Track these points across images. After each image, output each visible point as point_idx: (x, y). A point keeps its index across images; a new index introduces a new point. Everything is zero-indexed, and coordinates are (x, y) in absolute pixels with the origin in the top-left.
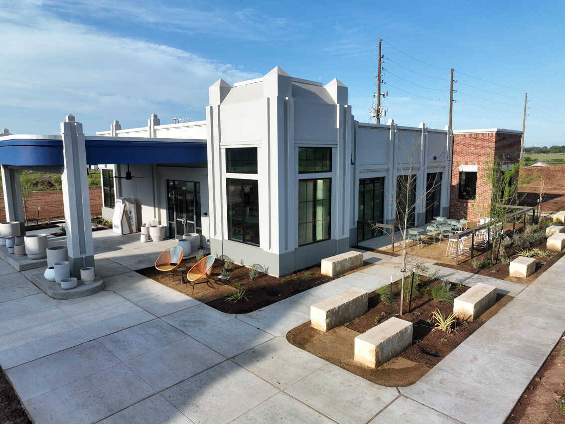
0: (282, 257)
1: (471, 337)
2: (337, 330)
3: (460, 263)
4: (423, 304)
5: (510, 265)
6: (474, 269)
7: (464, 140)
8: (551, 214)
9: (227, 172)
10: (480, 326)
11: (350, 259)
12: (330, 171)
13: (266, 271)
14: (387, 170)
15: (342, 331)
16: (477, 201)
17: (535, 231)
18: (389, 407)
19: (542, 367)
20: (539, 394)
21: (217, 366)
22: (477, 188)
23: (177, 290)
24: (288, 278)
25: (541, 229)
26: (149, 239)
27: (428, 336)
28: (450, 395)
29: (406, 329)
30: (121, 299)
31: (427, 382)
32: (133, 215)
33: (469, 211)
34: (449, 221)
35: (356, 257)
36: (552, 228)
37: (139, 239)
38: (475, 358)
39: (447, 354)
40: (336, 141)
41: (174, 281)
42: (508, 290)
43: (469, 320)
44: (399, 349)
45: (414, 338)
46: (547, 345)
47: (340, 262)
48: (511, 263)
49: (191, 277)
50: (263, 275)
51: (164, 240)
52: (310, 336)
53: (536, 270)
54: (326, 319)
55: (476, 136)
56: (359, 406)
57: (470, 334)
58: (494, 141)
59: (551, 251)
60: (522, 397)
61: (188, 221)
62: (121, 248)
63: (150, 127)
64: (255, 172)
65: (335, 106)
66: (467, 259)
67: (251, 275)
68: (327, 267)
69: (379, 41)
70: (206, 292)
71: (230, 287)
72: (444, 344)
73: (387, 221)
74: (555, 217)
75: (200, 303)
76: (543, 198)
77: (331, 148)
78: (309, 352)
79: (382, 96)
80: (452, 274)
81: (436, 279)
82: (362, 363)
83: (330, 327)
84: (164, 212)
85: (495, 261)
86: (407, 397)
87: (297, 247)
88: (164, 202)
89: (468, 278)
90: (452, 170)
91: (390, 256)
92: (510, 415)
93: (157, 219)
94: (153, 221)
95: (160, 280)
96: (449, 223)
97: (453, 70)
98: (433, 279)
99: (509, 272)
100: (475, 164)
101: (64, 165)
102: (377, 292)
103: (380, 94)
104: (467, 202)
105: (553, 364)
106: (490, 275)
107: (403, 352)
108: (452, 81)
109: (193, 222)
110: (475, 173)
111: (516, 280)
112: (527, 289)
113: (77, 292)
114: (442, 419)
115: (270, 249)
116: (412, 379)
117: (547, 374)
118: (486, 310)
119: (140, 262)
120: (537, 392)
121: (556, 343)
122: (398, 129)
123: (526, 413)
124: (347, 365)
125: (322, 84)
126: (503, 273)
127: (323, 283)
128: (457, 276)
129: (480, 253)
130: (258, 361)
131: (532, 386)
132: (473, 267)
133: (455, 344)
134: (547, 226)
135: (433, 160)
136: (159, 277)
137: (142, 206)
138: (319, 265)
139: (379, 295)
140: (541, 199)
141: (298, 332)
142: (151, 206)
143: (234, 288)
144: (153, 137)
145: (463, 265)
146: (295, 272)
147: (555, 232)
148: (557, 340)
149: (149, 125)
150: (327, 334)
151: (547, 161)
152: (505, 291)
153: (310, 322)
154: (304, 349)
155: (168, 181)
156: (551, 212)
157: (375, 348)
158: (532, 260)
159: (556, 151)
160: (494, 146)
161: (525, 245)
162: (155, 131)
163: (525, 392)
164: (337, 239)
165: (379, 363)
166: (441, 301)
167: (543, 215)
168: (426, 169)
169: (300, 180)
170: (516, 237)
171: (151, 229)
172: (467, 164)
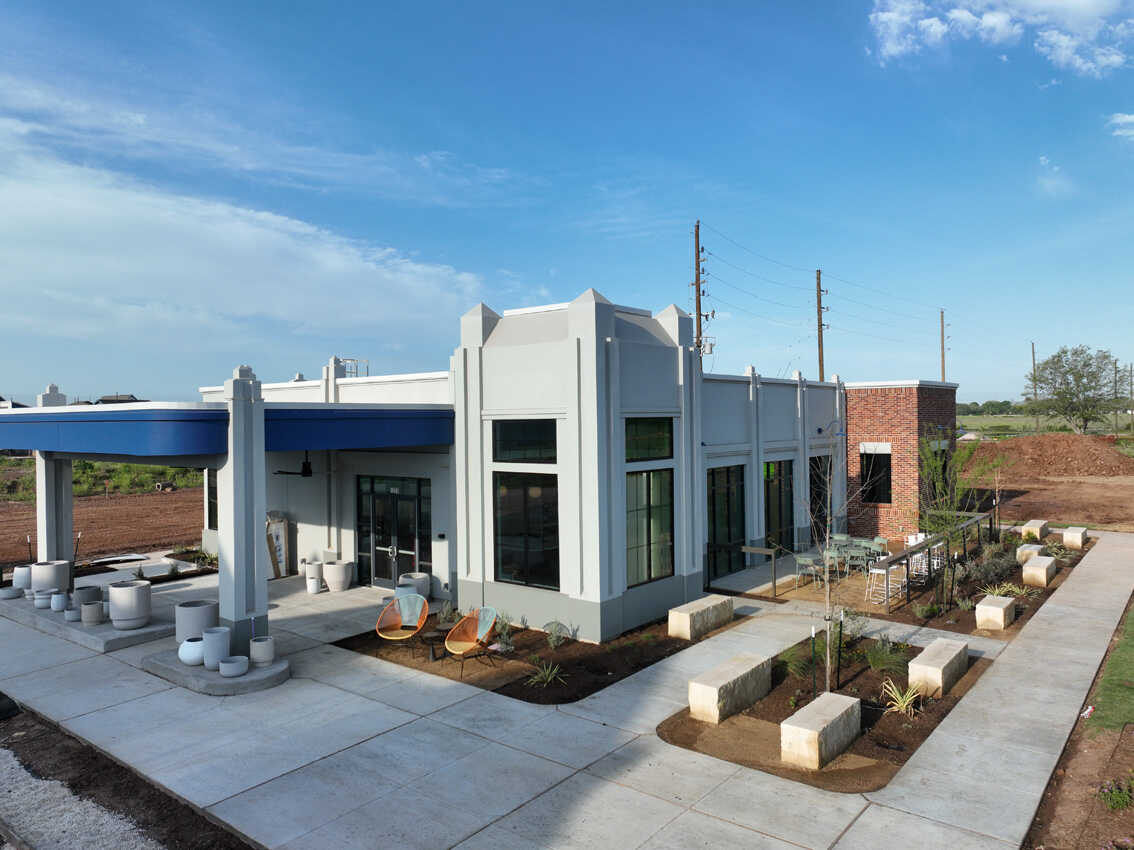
0: (605, 607)
1: (945, 720)
2: (734, 719)
3: (892, 609)
4: (856, 676)
5: (977, 611)
6: (919, 619)
7: (863, 399)
8: (1015, 525)
9: (494, 461)
10: (955, 704)
11: (715, 607)
12: (671, 456)
13: (575, 634)
14: (748, 454)
15: (744, 721)
16: (895, 504)
17: (999, 555)
18: (859, 819)
19: (1062, 755)
20: (1068, 789)
21: (568, 781)
22: (893, 483)
23: (426, 671)
24: (615, 644)
25: (1006, 550)
26: (323, 587)
27: (880, 722)
28: (943, 798)
29: (852, 707)
30: (335, 691)
31: (902, 784)
32: (282, 542)
33: (883, 521)
34: (857, 541)
35: (723, 604)
36: (1025, 548)
37: (304, 587)
38: (962, 749)
39: (918, 746)
40: (679, 407)
41: (414, 658)
42: (981, 649)
43: (935, 696)
44: (846, 741)
45: (863, 726)
46: (1063, 725)
47: (701, 614)
48: (977, 606)
49: (456, 648)
50: (571, 642)
51: (349, 588)
52: (695, 731)
53: (1016, 618)
54: (719, 701)
55: (884, 393)
56: (816, 822)
57: (944, 716)
58: (915, 400)
59: (1033, 586)
60: (1044, 795)
61: (401, 551)
62: (277, 606)
63: (327, 380)
64: (553, 460)
65: (677, 348)
66: (901, 604)
67: (552, 642)
68: (679, 622)
69: (696, 223)
70: (484, 673)
71: (521, 664)
72: (908, 732)
73: (752, 542)
74: (1024, 530)
75: (482, 690)
76: (1002, 497)
77: (671, 419)
78: (704, 753)
79: (703, 318)
80: (885, 628)
81: (863, 638)
82: (796, 763)
83: (725, 715)
84: (349, 537)
85: (948, 606)
86: (881, 806)
87: (626, 589)
88: (351, 515)
89: (914, 634)
90: (847, 451)
91: (773, 604)
92: (1035, 819)
93: (334, 550)
94: (325, 553)
95: (384, 655)
96: (857, 544)
97: (819, 272)
98: (859, 636)
99: (975, 621)
100: (887, 441)
101: (227, 453)
102: (780, 658)
103: (701, 315)
104: (877, 508)
105: (1077, 751)
106: (947, 628)
107: (849, 746)
108: (819, 290)
109: (413, 553)
110: (888, 457)
111: (989, 634)
112: (1010, 647)
113: (252, 682)
114: (942, 829)
115: (581, 593)
116: (877, 780)
117: (1072, 763)
118: (957, 681)
119: (328, 628)
120: (1064, 787)
121: (1074, 722)
122: (763, 383)
123: (1056, 814)
124: (773, 768)
125: (650, 312)
126: (967, 624)
127: (679, 650)
128: (897, 631)
129: (918, 593)
130: (629, 770)
131: (1055, 782)
132: (915, 616)
133: (925, 733)
134: (1017, 546)
135: (816, 434)
136: (383, 652)
137: (299, 526)
138: (665, 620)
139: (785, 663)
140: (998, 498)
141: (672, 727)
142: (321, 525)
143: (527, 665)
144: (332, 400)
145: (897, 613)
146: (624, 635)
147: (1030, 554)
148: (1075, 718)
149: (325, 377)
150: (721, 726)
151: (984, 430)
152: (976, 651)
153: (688, 708)
154: (695, 750)
155: (359, 477)
156: (1014, 522)
157: (817, 736)
158: (1009, 600)
159: (993, 409)
160: (916, 410)
161: (990, 578)
162: (337, 387)
163: (1046, 789)
164: (685, 574)
165: (823, 762)
166: (883, 670)
167: (1003, 527)
168: (807, 450)
169: (628, 473)
170: (970, 564)
171: (325, 567)
172: (871, 440)
